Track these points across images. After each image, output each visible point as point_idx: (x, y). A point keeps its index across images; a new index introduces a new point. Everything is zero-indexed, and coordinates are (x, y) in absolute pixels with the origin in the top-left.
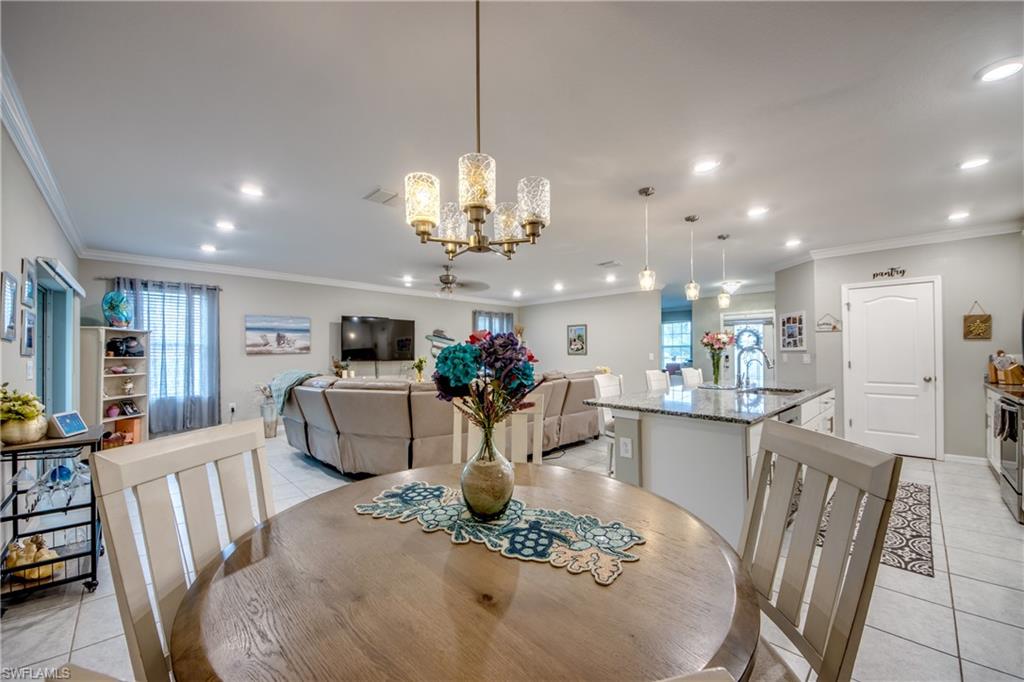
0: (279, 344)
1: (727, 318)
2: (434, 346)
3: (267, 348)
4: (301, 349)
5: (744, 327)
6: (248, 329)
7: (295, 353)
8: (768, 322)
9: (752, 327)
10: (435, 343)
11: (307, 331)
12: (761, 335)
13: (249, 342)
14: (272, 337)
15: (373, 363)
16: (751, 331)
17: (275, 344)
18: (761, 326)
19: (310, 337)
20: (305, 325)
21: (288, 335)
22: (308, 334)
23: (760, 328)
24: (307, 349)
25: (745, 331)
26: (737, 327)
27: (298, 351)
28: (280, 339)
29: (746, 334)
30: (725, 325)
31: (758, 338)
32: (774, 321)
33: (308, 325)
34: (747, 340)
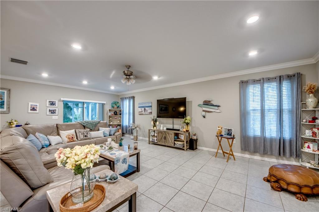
0: (144, 112)
2: (204, 111)
3: (142, 113)
4: (149, 113)
6: (139, 107)
7: (148, 114)
10: (204, 109)
11: (151, 107)
13: (139, 111)
14: (143, 109)
15: (172, 119)
17: (144, 111)
19: (152, 109)
20: (150, 105)
21: (146, 108)
22: (151, 108)
24: (151, 113)
27: (149, 114)
28: (145, 109)
33: (151, 104)
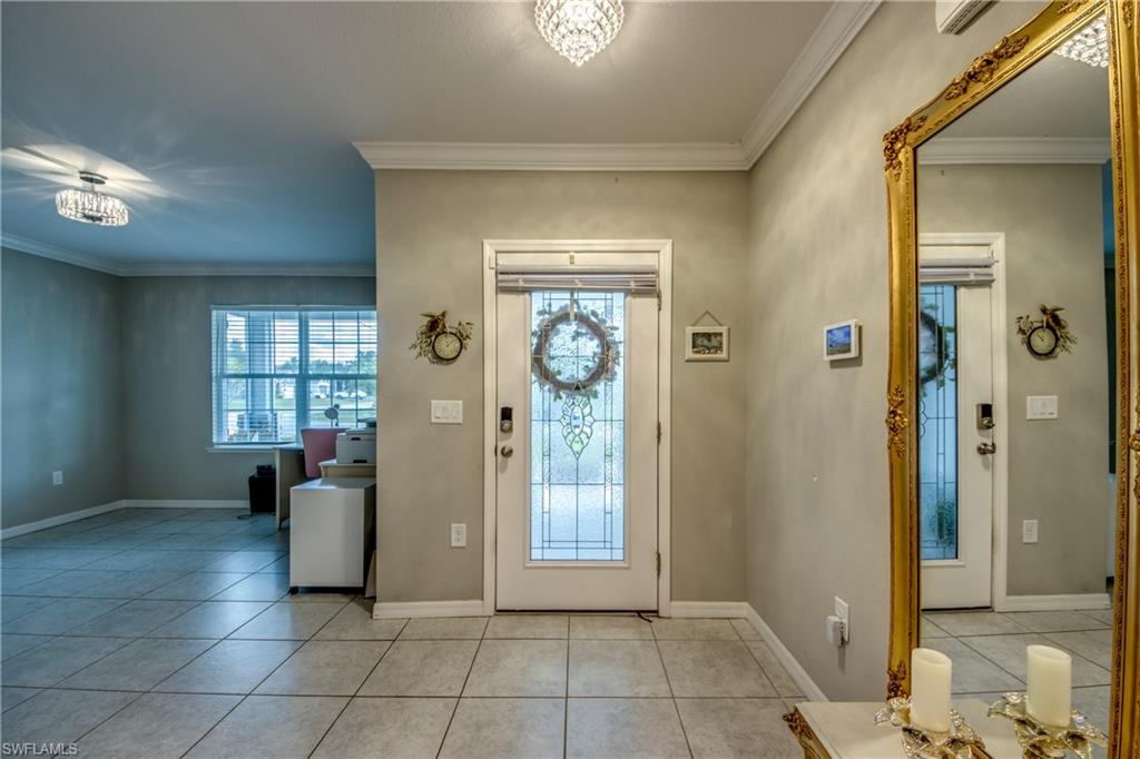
1: (506, 261)
5: (559, 301)
8: (643, 286)
9: (591, 303)
12: (618, 336)
16: (582, 319)
18: (619, 298)
23: (614, 310)
25: (563, 317)
26: (538, 301)
29: (567, 330)
30: (501, 290)
31: (606, 345)
32: (665, 285)
34: (572, 352)
